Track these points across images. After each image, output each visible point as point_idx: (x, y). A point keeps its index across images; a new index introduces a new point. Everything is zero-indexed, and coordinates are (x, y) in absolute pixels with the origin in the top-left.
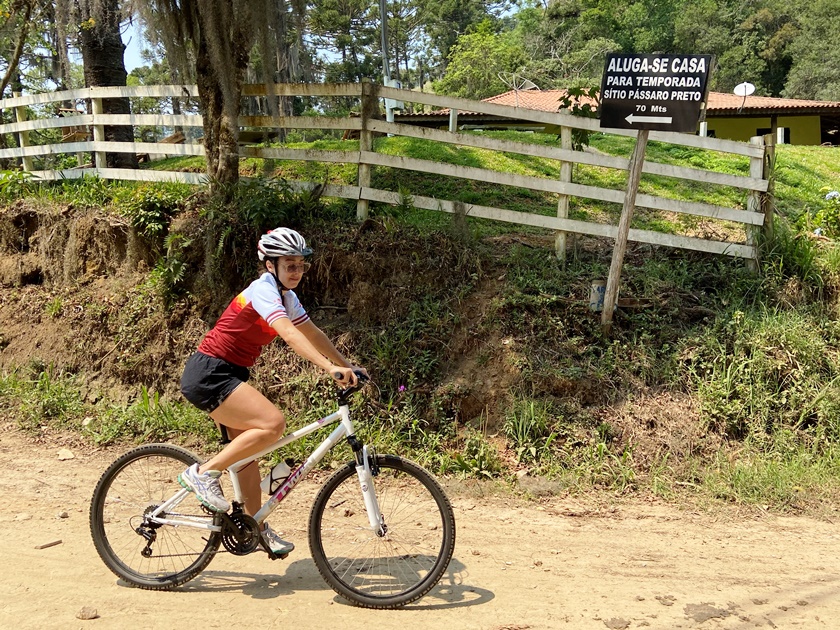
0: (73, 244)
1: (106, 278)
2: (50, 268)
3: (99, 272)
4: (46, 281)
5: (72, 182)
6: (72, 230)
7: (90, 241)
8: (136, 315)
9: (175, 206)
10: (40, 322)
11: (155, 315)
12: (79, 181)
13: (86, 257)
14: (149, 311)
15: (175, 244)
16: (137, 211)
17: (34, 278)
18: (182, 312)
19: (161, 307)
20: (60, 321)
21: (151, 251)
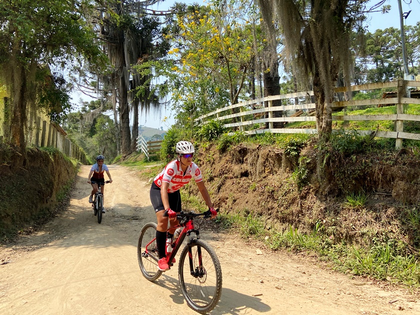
0: (261, 160)
1: (273, 175)
2: (252, 170)
3: (270, 172)
4: (250, 176)
5: (260, 135)
6: (260, 155)
7: (267, 159)
8: (286, 192)
9: (303, 144)
10: (247, 193)
11: (294, 193)
12: (263, 135)
13: (265, 166)
14: (291, 190)
15: (303, 161)
16: (286, 146)
17: (245, 174)
18: (306, 192)
19: (297, 189)
20: (255, 193)
21: (292, 163)
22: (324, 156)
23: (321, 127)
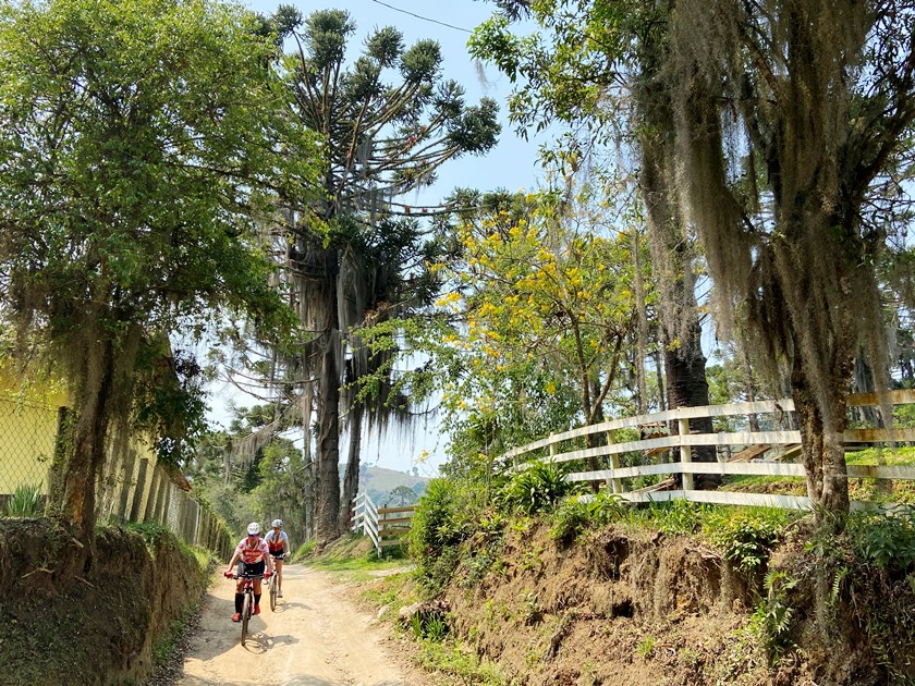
0: (664, 574)
1: (698, 616)
2: (641, 600)
3: (690, 609)
4: (636, 614)
5: (659, 505)
6: (662, 560)
7: (680, 572)
8: (736, 669)
9: (774, 537)
10: (631, 662)
11: (757, 671)
12: (669, 505)
13: (677, 590)
14: (750, 664)
15: (777, 583)
16: (731, 541)
17: (624, 610)
18: (789, 670)
19: (764, 661)
20: (652, 664)
21: (749, 590)
22: (832, 575)
23: (820, 493)
